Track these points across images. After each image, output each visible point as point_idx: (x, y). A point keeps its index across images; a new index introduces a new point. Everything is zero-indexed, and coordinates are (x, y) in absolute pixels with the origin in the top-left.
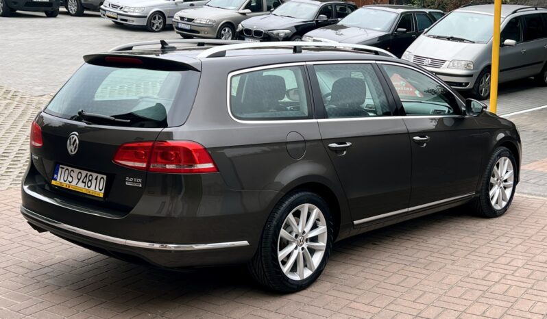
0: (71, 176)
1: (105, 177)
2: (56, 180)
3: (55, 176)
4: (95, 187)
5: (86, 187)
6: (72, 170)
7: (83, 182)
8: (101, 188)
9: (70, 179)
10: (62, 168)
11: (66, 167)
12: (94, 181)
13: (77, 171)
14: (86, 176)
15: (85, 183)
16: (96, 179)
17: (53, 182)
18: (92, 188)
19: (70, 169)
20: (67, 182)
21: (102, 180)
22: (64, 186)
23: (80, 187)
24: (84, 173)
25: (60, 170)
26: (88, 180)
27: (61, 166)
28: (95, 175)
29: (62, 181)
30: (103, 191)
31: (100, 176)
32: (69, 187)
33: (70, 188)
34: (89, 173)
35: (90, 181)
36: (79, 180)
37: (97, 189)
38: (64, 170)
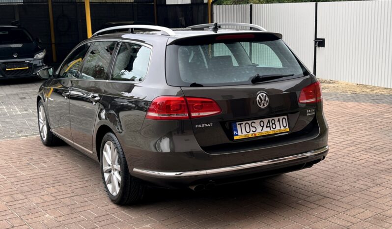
0: (253, 127)
1: (286, 117)
2: (237, 135)
3: (235, 132)
4: (281, 126)
5: (272, 129)
6: (253, 122)
7: (267, 127)
8: (285, 126)
9: (254, 130)
10: (241, 124)
11: (244, 123)
12: (277, 123)
13: (256, 121)
14: (269, 122)
15: (270, 127)
16: (279, 121)
17: (236, 138)
18: (278, 128)
19: (250, 122)
20: (251, 132)
21: (284, 120)
22: (250, 136)
23: (267, 131)
24: (266, 121)
25: (239, 127)
26: (271, 124)
27: (237, 123)
28: (276, 119)
29: (244, 133)
30: (287, 127)
31: (281, 118)
32: (255, 135)
33: (257, 135)
34: (271, 119)
35: (274, 124)
36: (263, 127)
37: (282, 127)
38: (243, 126)
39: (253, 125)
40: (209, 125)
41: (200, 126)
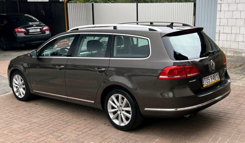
0: (209, 80)
1: (218, 73)
2: (204, 85)
3: (203, 83)
7: (213, 79)
9: (209, 81)
10: (204, 79)
11: (205, 78)
12: (216, 76)
13: (210, 76)
17: (204, 86)
18: (216, 79)
19: (207, 77)
20: (209, 83)
22: (208, 85)
23: (213, 81)
24: (212, 75)
25: (204, 80)
29: (206, 83)
33: (211, 84)
34: (214, 74)
35: (215, 77)
37: (218, 79)
38: (205, 79)
39: (209, 78)
40: (194, 80)
41: (191, 81)
